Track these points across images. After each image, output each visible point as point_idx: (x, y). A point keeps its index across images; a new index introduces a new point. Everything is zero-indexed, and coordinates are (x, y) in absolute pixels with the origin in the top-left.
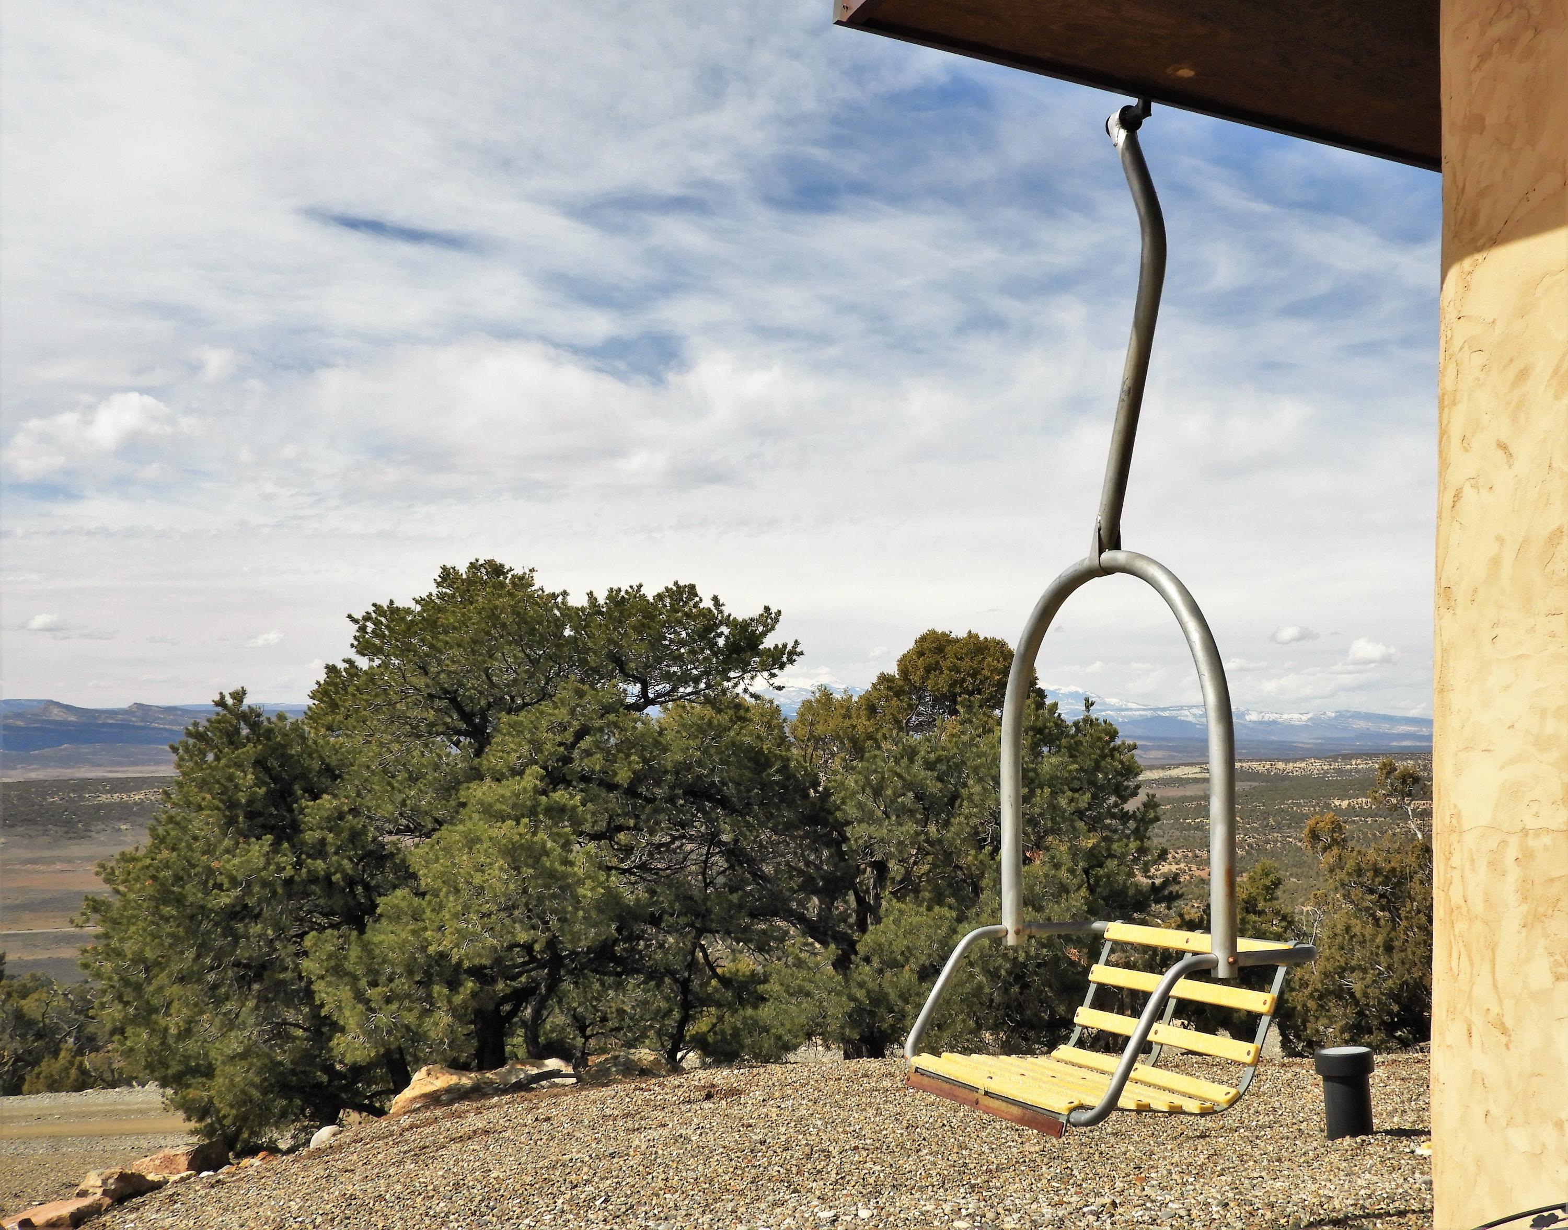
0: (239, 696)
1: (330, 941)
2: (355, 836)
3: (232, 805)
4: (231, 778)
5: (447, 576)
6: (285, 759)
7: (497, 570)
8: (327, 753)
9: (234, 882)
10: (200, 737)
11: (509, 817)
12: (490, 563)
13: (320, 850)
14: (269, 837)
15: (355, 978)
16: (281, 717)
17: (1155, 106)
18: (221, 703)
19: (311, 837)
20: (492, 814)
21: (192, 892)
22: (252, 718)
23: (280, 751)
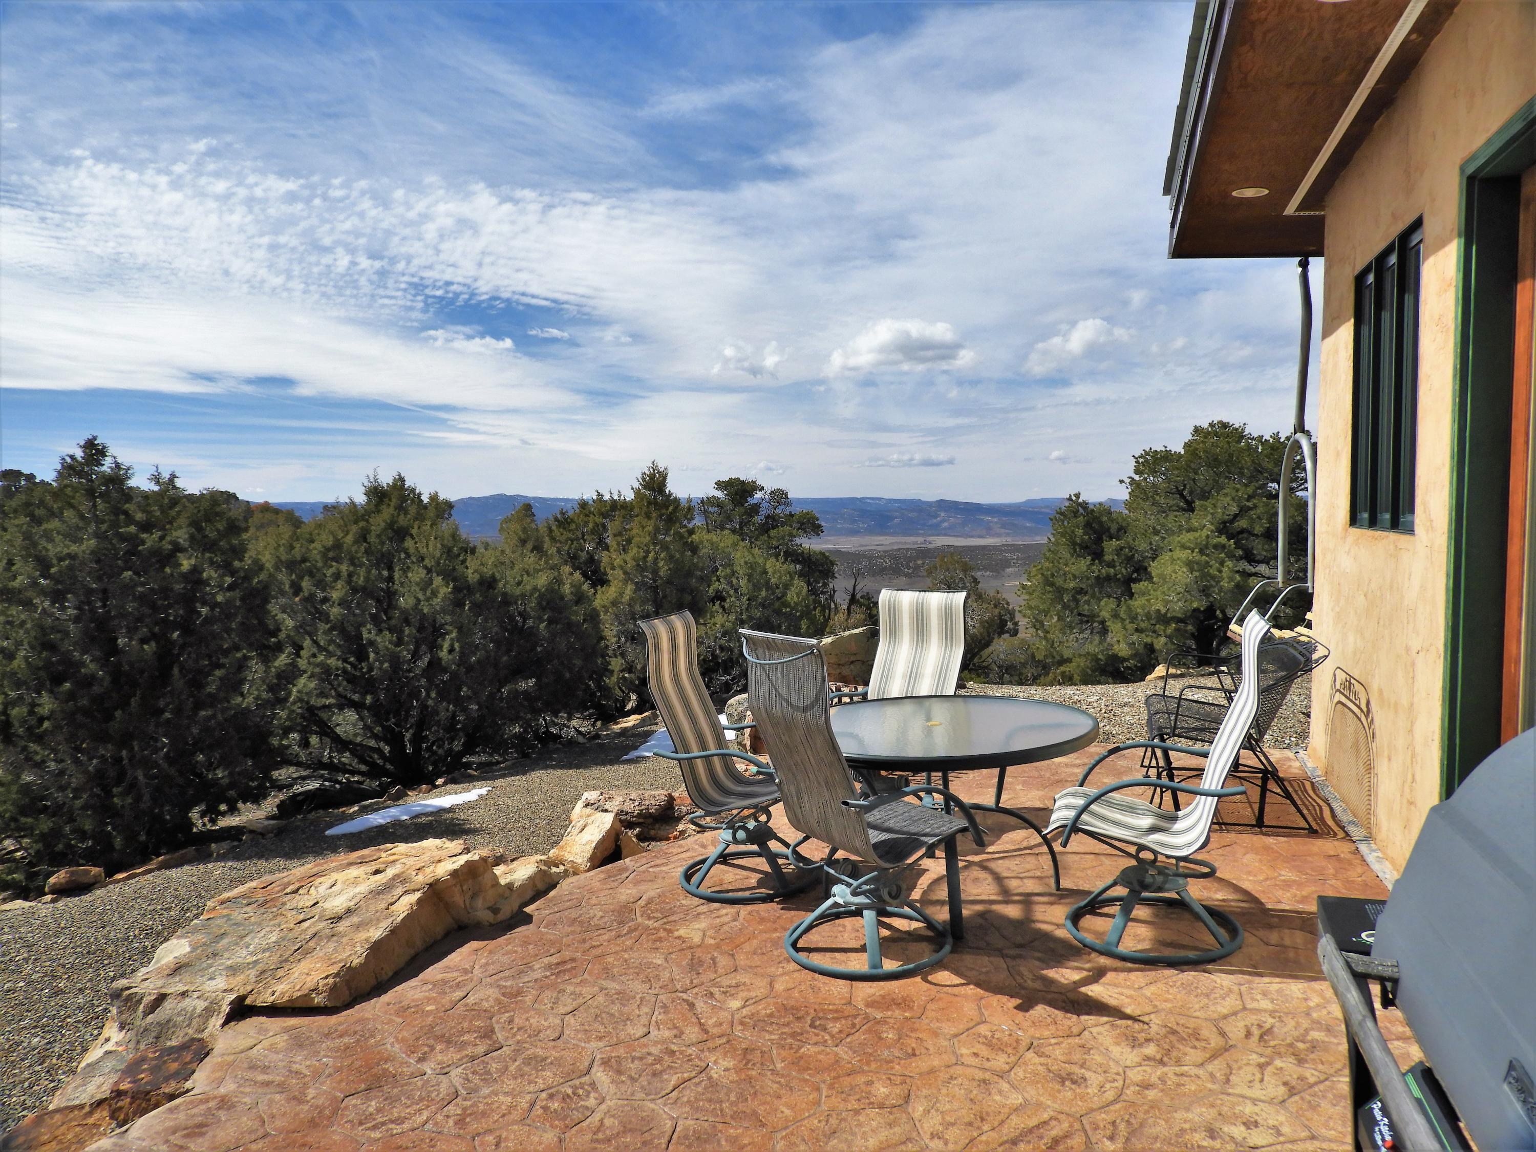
0: (1078, 496)
1: (1112, 603)
2: (1129, 559)
3: (1074, 544)
4: (1073, 532)
5: (1197, 430)
6: (1101, 523)
7: (1225, 425)
8: (1120, 520)
9: (1075, 577)
10: (1062, 514)
11: (1188, 548)
12: (1220, 422)
13: (1111, 565)
14: (1089, 558)
15: (1123, 620)
16: (1100, 504)
17: (1310, 259)
18: (1070, 499)
19: (1108, 558)
20: (1183, 547)
21: (1059, 582)
22: (1085, 505)
23: (1097, 519)
